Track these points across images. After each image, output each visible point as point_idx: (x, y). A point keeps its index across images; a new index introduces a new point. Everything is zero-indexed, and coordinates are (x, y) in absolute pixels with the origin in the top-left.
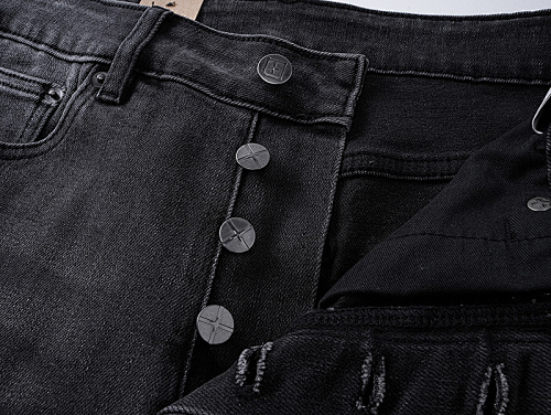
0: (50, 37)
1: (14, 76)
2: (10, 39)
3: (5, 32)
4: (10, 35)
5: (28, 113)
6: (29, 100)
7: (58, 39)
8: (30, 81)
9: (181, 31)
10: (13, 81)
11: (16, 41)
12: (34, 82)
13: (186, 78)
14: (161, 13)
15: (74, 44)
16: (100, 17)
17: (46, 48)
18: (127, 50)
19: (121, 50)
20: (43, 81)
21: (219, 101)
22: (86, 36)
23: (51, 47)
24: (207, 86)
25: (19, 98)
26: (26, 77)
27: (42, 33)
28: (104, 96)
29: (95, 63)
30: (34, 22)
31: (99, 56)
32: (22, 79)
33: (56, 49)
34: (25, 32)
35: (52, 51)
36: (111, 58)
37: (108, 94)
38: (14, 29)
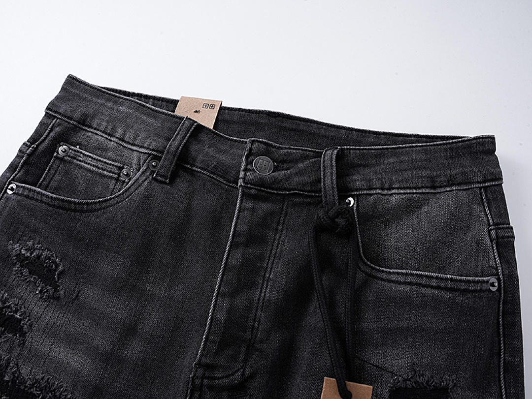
0: (119, 132)
1: (100, 160)
2: (93, 133)
3: (89, 127)
4: (92, 130)
5: (111, 186)
6: (111, 177)
7: (124, 134)
8: (110, 164)
9: (204, 137)
10: (99, 165)
11: (97, 134)
12: (113, 165)
13: (208, 171)
14: (193, 124)
15: (135, 139)
16: (152, 121)
17: (117, 140)
18: (173, 149)
19: (169, 149)
20: (119, 165)
21: (229, 186)
22: (143, 135)
23: (120, 139)
24: (221, 177)
25: (105, 176)
26: (107, 161)
27: (113, 130)
28: (159, 178)
29: (150, 154)
30: (108, 122)
31: (153, 150)
32: (105, 162)
33: (123, 141)
34: (102, 128)
35: (120, 142)
36: (162, 152)
37: (161, 176)
38: (95, 126)
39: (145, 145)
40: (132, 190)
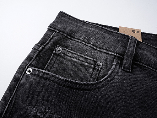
0: (93, 41)
1: (82, 57)
2: (76, 41)
3: (73, 38)
4: (76, 40)
6: (90, 67)
7: (96, 43)
8: (89, 59)
10: (82, 59)
11: (78, 42)
12: (91, 60)
15: (103, 45)
17: (91, 46)
20: (94, 60)
23: (93, 45)
25: (86, 66)
26: (87, 57)
27: (89, 40)
29: (116, 56)
30: (85, 35)
32: (86, 58)
33: (95, 46)
34: (82, 39)
36: (123, 56)
38: (77, 37)
39: (111, 50)
40: (113, 75)
